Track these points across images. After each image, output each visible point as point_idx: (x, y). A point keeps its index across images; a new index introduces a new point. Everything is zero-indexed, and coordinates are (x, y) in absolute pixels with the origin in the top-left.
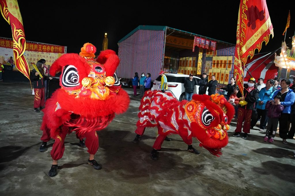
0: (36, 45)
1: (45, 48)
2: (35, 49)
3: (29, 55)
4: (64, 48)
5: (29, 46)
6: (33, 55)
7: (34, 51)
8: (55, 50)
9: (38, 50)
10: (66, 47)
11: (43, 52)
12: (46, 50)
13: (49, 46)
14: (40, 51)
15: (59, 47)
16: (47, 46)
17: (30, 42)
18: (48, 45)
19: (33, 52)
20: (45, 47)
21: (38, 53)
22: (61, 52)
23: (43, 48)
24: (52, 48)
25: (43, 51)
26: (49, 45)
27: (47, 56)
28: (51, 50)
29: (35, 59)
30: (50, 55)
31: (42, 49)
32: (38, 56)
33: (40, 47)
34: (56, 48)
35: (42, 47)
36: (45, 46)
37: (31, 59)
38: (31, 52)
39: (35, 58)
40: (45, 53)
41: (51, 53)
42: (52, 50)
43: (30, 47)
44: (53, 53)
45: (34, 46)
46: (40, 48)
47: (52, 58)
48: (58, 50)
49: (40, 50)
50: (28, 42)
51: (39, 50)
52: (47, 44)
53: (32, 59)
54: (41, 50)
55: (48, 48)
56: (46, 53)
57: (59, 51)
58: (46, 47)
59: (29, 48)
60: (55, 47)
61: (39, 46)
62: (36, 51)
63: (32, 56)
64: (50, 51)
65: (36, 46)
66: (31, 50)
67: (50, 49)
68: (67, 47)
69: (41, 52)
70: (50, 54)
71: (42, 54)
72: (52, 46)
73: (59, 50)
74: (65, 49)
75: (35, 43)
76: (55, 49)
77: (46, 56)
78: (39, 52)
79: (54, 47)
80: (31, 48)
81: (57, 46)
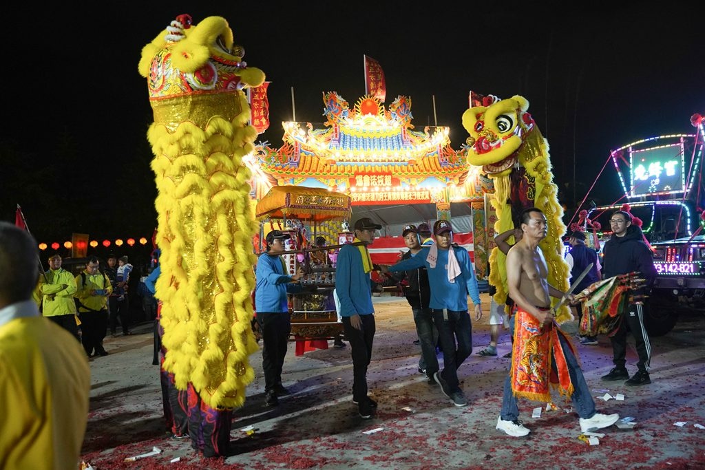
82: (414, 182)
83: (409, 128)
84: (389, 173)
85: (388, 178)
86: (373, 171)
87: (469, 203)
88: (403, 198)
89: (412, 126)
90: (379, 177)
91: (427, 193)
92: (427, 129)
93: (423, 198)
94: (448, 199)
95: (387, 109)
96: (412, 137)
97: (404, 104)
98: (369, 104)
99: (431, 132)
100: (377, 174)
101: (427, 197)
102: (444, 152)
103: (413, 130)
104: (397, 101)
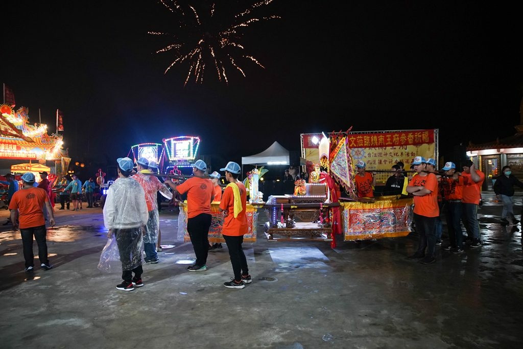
0: (381, 136)
1: (398, 139)
2: (380, 144)
3: (371, 155)
4: (433, 132)
5: (370, 139)
6: (377, 155)
7: (378, 146)
8: (416, 140)
9: (385, 143)
10: (436, 132)
11: (394, 147)
12: (400, 142)
13: (403, 135)
14: (389, 145)
15: (422, 132)
16: (400, 134)
17: (372, 133)
18: (402, 132)
19: (377, 148)
20: (396, 137)
21: (385, 149)
22: (426, 141)
23: (394, 139)
24: (410, 136)
25: (393, 145)
26: (404, 132)
27: (402, 153)
28: (407, 140)
29: (381, 160)
30: (407, 151)
31: (391, 141)
32: (386, 154)
33: (387, 138)
34: (418, 135)
35: (392, 138)
36: (398, 135)
37: (375, 161)
38: (373, 149)
39: (380, 158)
40: (397, 147)
41: (408, 146)
42: (410, 141)
43: (372, 140)
44: (412, 146)
45: (378, 139)
46: (389, 139)
47: (410, 155)
48: (421, 138)
49: (389, 143)
50: (369, 133)
51: (387, 144)
52: (400, 131)
53: (377, 162)
54: (391, 143)
55: (403, 137)
56: (400, 148)
57: (423, 139)
58: (400, 137)
59: (371, 143)
60: (416, 133)
61: (387, 136)
62: (381, 146)
63: (375, 156)
64: (407, 143)
65: (381, 138)
66: (374, 146)
67: (407, 138)
68: (438, 130)
69: (391, 147)
70: (406, 149)
71: (392, 151)
72: (410, 132)
73: (424, 137)
74: (435, 135)
75: (380, 132)
76: (414, 137)
77: (400, 154)
78: (387, 148)
79: (414, 134)
80: (374, 142)
81: (418, 132)
82: (28, 149)
83: (27, 123)
84: (15, 144)
85: (15, 147)
86: (7, 142)
87: (55, 161)
88: (22, 156)
89: (28, 122)
90: (10, 145)
91: (35, 155)
92: (36, 124)
93: (32, 157)
94: (44, 158)
95: (16, 112)
96: (29, 128)
97: (24, 111)
98: (6, 108)
99: (38, 126)
100: (9, 143)
101: (35, 157)
102: (44, 136)
103: (29, 124)
104: (21, 109)
